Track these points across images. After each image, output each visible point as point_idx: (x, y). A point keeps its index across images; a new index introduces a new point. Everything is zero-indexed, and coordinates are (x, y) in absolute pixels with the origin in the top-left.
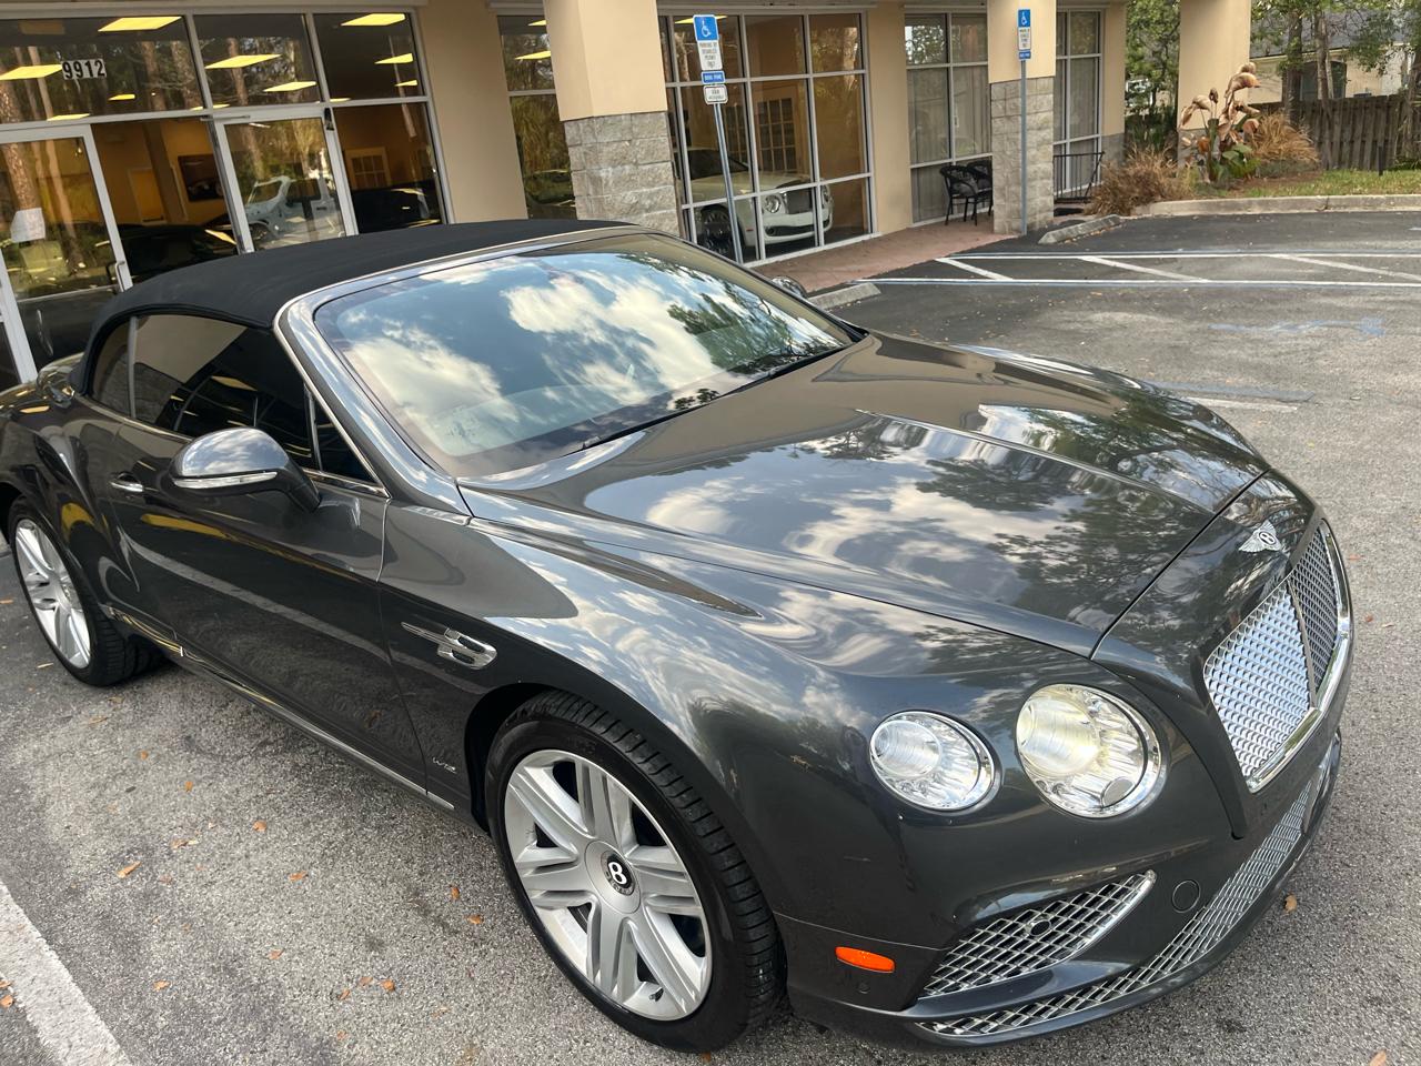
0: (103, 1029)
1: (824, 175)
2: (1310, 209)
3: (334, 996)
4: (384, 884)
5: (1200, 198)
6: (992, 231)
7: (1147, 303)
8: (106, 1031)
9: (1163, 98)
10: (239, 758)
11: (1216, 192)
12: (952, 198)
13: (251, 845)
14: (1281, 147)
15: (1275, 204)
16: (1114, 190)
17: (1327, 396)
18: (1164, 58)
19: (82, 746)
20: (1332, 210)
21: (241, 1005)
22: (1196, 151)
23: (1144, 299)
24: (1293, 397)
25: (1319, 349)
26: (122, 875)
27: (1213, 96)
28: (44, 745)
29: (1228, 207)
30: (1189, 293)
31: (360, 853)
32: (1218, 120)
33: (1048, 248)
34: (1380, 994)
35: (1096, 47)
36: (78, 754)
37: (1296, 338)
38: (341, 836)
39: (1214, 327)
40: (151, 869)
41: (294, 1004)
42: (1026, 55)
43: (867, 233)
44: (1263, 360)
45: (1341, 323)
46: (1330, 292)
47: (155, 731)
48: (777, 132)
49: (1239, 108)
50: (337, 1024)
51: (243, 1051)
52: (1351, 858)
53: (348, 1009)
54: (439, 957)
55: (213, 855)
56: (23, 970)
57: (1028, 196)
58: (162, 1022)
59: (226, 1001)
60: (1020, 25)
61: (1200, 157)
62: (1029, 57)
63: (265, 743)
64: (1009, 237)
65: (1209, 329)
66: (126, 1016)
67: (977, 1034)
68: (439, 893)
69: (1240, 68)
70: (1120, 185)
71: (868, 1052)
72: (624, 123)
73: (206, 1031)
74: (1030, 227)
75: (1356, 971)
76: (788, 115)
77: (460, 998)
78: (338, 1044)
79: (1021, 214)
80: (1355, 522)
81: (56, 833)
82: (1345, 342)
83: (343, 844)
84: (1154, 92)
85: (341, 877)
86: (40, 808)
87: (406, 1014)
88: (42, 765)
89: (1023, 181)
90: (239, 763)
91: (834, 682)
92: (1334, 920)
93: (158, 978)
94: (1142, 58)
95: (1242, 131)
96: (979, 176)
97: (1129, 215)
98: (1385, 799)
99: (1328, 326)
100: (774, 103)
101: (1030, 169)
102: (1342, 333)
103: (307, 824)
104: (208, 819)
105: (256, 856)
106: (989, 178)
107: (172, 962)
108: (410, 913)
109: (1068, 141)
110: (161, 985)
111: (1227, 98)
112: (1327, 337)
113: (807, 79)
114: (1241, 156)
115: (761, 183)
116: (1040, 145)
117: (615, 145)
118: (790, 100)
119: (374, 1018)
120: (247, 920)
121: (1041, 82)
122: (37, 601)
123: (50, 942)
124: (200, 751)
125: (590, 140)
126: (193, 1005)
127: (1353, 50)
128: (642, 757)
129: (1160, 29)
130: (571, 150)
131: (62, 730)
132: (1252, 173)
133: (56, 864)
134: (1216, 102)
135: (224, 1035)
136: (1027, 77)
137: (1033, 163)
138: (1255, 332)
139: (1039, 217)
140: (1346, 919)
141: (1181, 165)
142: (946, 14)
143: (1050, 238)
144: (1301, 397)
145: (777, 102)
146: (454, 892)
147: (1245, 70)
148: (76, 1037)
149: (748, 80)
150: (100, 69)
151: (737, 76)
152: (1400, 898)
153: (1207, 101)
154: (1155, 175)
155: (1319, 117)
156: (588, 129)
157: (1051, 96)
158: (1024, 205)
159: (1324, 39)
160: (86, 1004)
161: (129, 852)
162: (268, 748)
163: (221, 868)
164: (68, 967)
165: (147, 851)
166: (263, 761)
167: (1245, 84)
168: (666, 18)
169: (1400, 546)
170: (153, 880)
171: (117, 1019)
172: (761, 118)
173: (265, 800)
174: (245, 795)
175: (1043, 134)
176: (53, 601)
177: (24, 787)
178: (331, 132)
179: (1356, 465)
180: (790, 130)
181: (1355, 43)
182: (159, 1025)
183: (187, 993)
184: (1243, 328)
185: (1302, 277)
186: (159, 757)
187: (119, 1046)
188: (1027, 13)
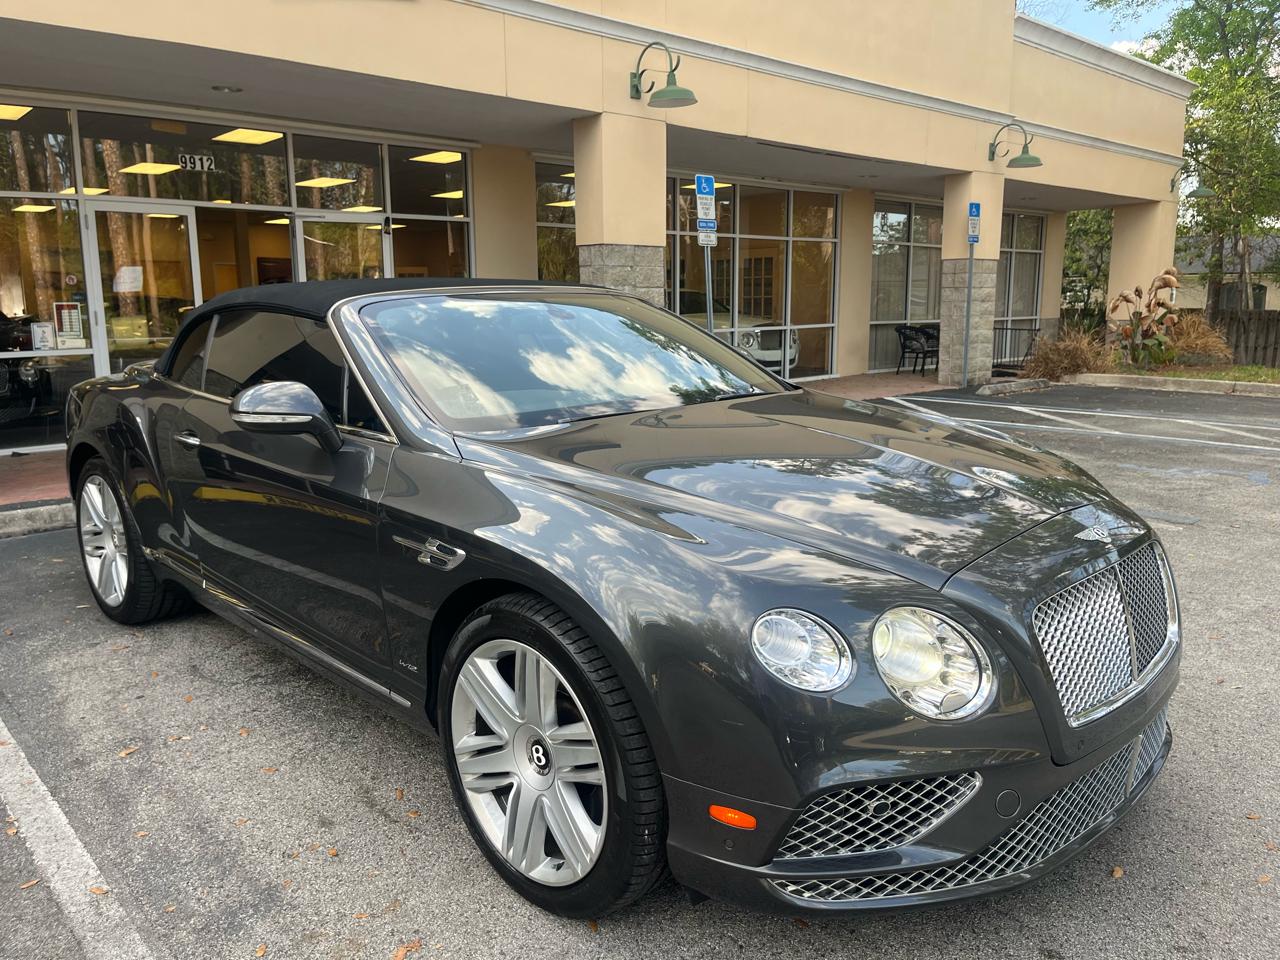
0: (88, 859)
1: (794, 322)
2: (1219, 391)
3: (285, 855)
4: (341, 783)
5: (1122, 373)
6: (936, 381)
7: (1064, 443)
8: (90, 861)
9: (1096, 295)
10: (233, 684)
11: (1136, 371)
12: (904, 353)
13: (234, 744)
14: (1198, 342)
15: (1187, 384)
16: (1046, 359)
17: (1210, 522)
18: (1099, 262)
19: (104, 664)
20: (1238, 393)
21: (207, 853)
22: (1121, 337)
23: (1061, 440)
24: (1180, 521)
25: (1209, 489)
26: (123, 754)
27: (1138, 293)
28: (74, 660)
29: (1145, 383)
30: (1101, 440)
31: (323, 759)
32: (1141, 313)
33: (983, 398)
34: (1186, 945)
35: (1039, 245)
36: (100, 669)
37: (1190, 480)
38: (311, 746)
39: (1119, 465)
40: (148, 753)
41: (252, 857)
42: (975, 239)
43: (827, 373)
44: (1158, 492)
45: (1231, 472)
46: (1225, 450)
47: (167, 659)
48: (758, 285)
49: (1160, 304)
50: (285, 875)
51: (203, 886)
52: (1177, 847)
53: (296, 865)
54: (378, 838)
55: (201, 748)
56: (28, 812)
57: (969, 356)
58: (138, 859)
59: (194, 849)
60: (971, 215)
61: (1124, 343)
62: (977, 242)
63: (255, 677)
64: (950, 388)
65: (1115, 466)
66: (108, 852)
67: (822, 900)
68: (385, 793)
69: (1163, 272)
70: (1051, 356)
71: (732, 939)
72: (628, 252)
73: (175, 869)
74: (970, 382)
75: (1168, 926)
76: (769, 271)
77: (391, 867)
78: (284, 888)
79: (963, 370)
80: (1221, 612)
81: (72, 720)
82: (1233, 486)
83: (311, 751)
84: (1089, 289)
85: (305, 774)
86: (62, 703)
87: (344, 873)
88: (69, 673)
89: (966, 342)
90: (233, 687)
91: (736, 590)
92: (1154, 889)
93: (140, 828)
94: (1080, 260)
95: (1162, 324)
96: (929, 337)
97: (1058, 381)
98: (1213, 809)
99: (1220, 474)
100: (759, 261)
101: (973, 333)
102: (1231, 480)
103: (283, 735)
104: (201, 723)
105: (237, 753)
106: (938, 339)
107: (154, 819)
108: (359, 805)
109: (1010, 318)
110: (142, 833)
111: (1150, 295)
112: (1218, 481)
113: (787, 242)
114: (1160, 344)
115: (739, 322)
116: (983, 313)
117: (619, 268)
118: (771, 259)
119: (317, 874)
120: (220, 797)
121: (986, 263)
122: (88, 549)
123: (53, 794)
124: (202, 676)
125: (598, 262)
126: (167, 849)
127: (1267, 270)
128: (570, 639)
129: (1097, 237)
130: (581, 269)
131: (90, 652)
132: (1171, 361)
133: (68, 741)
134: (1140, 297)
135: (188, 873)
136: (975, 257)
137: (976, 328)
138: (1155, 472)
139: (979, 374)
140: (1165, 890)
141: (1107, 347)
142: (910, 204)
143: (986, 391)
144: (1187, 521)
145: (760, 259)
146: (398, 793)
147: (1167, 273)
148: (65, 862)
149: (737, 236)
150: (210, 165)
151: (729, 232)
152: (1215, 879)
153: (1132, 296)
154: (1082, 351)
155: (1236, 324)
156: (598, 253)
157: (995, 275)
158: (966, 363)
159: (1242, 257)
160: (77, 840)
161: (131, 740)
162: (259, 680)
163: (206, 758)
164: (66, 813)
165: (147, 740)
166: (254, 688)
167: (1166, 284)
168: (674, 180)
169: (1257, 633)
170: (148, 760)
171: (100, 853)
172: (746, 272)
173: (251, 715)
174: (234, 710)
175: (986, 305)
176: (102, 548)
177: (51, 687)
178: (387, 235)
179: (1228, 574)
180: (769, 284)
181: (1269, 264)
182: (135, 861)
183: (163, 841)
184: (1144, 468)
185: (1204, 438)
186: (167, 678)
187: (99, 872)
188: (978, 206)
